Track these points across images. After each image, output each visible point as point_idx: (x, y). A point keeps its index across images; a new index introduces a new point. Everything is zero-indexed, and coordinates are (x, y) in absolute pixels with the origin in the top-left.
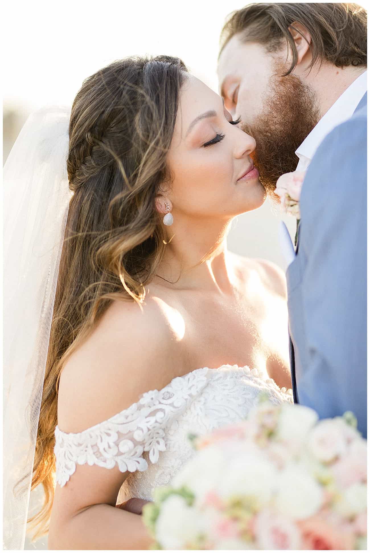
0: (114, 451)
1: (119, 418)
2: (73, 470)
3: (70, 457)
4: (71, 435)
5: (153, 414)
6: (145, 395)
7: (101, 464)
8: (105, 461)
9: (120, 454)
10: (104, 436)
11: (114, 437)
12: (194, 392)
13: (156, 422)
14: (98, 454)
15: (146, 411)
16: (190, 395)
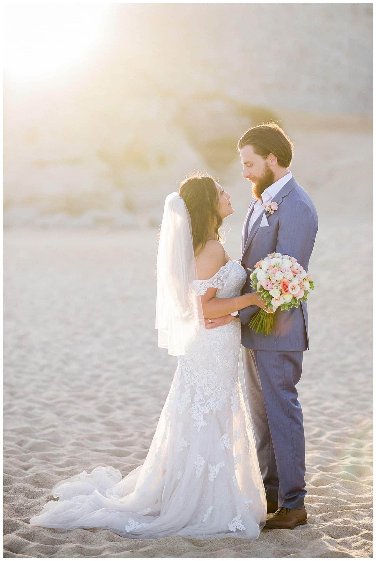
0: (216, 283)
1: (217, 274)
2: (206, 290)
3: (205, 286)
4: (207, 280)
5: (223, 273)
6: (221, 267)
7: (214, 287)
8: (215, 286)
9: (218, 284)
10: (214, 279)
11: (216, 279)
12: (231, 266)
13: (225, 275)
14: (213, 284)
15: (222, 272)
16: (231, 268)
